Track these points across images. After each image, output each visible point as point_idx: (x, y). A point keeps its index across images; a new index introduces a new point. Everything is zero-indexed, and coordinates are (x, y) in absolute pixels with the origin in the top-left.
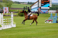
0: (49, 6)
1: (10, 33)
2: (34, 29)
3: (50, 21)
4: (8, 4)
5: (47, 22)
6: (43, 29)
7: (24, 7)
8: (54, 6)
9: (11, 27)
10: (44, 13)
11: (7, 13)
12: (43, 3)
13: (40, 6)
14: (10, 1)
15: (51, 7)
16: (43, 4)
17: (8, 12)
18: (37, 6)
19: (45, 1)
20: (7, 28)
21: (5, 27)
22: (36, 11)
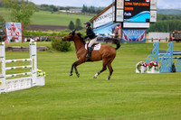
0: (148, 21)
1: (28, 104)
2: (100, 92)
3: (150, 68)
4: (20, 12)
5: (142, 68)
6: (130, 91)
7: (71, 23)
8: (165, 18)
9: (29, 86)
10: (134, 40)
11: (17, 41)
12: (128, 9)
13: (122, 20)
14: (27, 3)
15: (155, 21)
16: (130, 14)
17: (20, 38)
18: (112, 20)
19: (136, 4)
20: (17, 89)
21: (12, 84)
22: (107, 35)
